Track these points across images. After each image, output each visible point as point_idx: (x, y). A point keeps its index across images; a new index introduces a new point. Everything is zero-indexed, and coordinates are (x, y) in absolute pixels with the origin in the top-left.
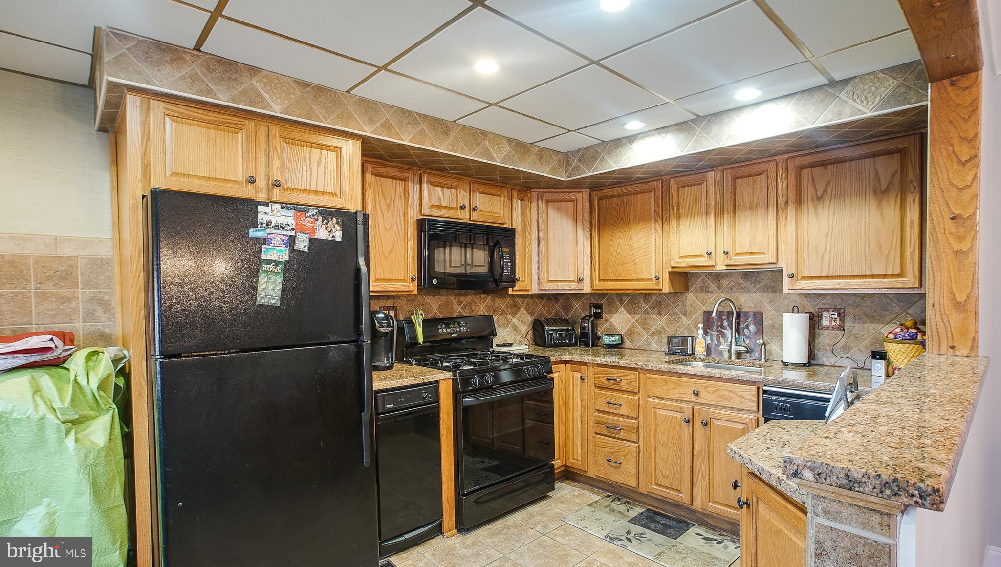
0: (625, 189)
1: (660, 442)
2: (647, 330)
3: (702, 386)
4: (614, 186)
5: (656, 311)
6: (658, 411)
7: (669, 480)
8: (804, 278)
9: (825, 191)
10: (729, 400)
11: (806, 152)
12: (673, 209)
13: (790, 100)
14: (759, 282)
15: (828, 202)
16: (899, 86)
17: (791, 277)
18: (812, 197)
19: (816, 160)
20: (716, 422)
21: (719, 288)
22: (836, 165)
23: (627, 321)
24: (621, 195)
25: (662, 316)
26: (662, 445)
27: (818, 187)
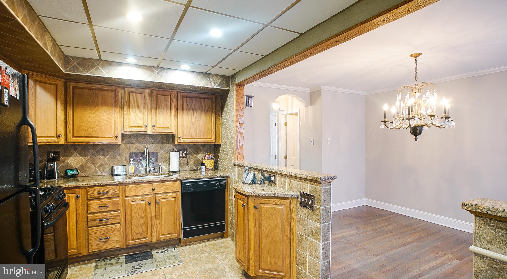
0: (96, 86)
1: (134, 218)
2: (95, 165)
3: (156, 186)
4: (86, 82)
5: (101, 154)
6: (132, 203)
7: (140, 235)
8: (183, 138)
9: (191, 107)
10: (168, 189)
11: (184, 91)
12: (126, 103)
13: (193, 74)
14: (156, 140)
15: (192, 111)
16: (222, 81)
17: (180, 138)
18: (187, 108)
19: (188, 95)
20: (162, 200)
21: (137, 141)
22: (194, 99)
23: (80, 160)
24: (92, 89)
25: (105, 157)
26: (135, 219)
27: (188, 105)
